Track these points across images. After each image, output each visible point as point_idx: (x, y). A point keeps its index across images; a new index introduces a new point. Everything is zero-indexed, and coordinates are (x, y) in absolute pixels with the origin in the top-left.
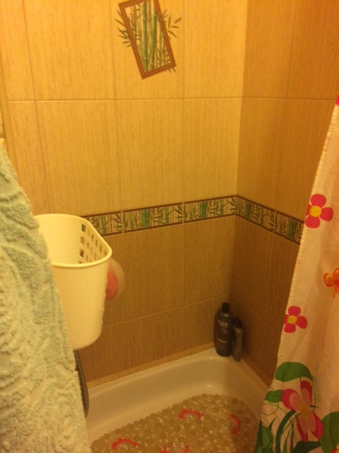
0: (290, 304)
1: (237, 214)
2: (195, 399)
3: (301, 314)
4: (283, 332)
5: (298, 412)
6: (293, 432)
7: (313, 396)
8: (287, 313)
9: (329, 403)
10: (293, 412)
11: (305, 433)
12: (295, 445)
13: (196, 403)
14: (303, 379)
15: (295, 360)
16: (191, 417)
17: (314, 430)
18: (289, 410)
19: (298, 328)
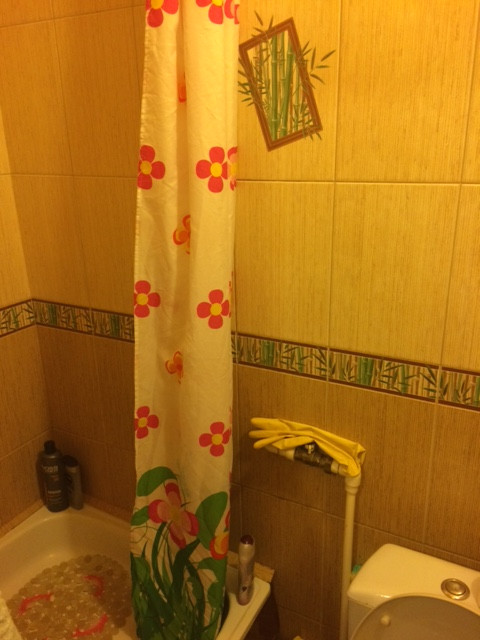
0: (138, 405)
1: (38, 323)
2: (34, 581)
3: (151, 413)
4: (137, 440)
5: (169, 522)
6: (168, 546)
7: (181, 495)
8: (136, 417)
9: (198, 493)
10: (164, 524)
11: (181, 539)
12: (173, 559)
13: (37, 586)
14: (167, 482)
15: (155, 466)
16: (37, 604)
17: (190, 530)
18: (159, 525)
19: (150, 429)
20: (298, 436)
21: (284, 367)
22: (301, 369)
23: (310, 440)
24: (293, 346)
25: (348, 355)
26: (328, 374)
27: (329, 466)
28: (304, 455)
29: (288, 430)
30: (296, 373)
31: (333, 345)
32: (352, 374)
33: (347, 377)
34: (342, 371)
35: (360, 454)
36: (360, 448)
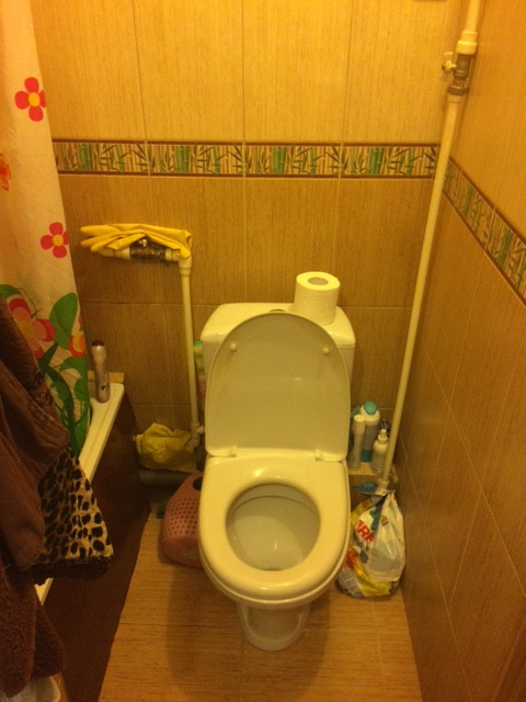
20: (129, 235)
21: (105, 169)
22: (122, 168)
23: (142, 236)
24: (111, 145)
25: (165, 146)
26: (149, 168)
27: (164, 254)
28: (139, 251)
29: (118, 232)
30: (118, 173)
31: (149, 138)
32: (171, 164)
33: (166, 169)
34: (162, 162)
35: (188, 239)
36: (187, 234)
